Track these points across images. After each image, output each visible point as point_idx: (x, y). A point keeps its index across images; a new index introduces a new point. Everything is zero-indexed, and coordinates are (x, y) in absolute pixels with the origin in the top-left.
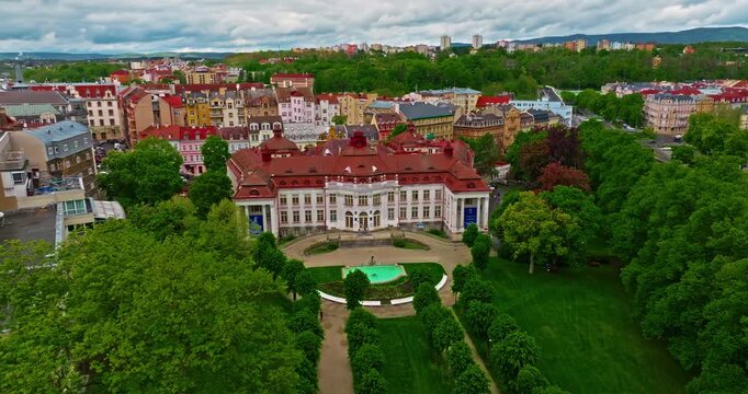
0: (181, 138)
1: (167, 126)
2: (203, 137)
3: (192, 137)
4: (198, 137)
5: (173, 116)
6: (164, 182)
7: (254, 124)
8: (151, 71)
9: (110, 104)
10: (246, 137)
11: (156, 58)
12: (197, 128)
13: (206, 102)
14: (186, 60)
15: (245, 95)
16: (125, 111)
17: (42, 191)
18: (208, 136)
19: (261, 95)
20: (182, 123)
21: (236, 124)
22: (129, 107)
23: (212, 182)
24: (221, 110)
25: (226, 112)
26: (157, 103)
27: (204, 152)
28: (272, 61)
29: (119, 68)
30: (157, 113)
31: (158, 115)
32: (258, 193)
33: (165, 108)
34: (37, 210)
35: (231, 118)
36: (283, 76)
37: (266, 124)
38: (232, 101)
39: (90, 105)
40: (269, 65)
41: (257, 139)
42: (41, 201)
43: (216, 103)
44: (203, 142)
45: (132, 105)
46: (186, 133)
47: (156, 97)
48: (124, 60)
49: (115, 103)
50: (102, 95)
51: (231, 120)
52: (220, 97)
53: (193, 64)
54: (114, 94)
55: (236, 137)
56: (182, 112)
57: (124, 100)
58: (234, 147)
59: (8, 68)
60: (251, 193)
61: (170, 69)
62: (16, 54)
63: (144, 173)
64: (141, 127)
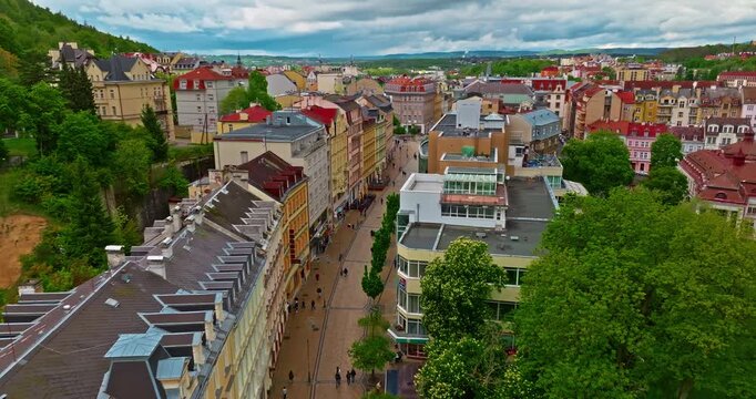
0: (628, 134)
1: (616, 120)
2: (652, 134)
3: (640, 133)
4: (646, 134)
5: (623, 111)
6: (620, 172)
7: (713, 126)
8: (580, 68)
9: (558, 97)
10: (701, 138)
11: (585, 55)
12: (647, 125)
13: (655, 99)
14: (614, 56)
15: (702, 94)
16: (575, 105)
17: (531, 165)
18: (658, 134)
19: (723, 94)
20: (630, 119)
21: (685, 124)
22: (581, 101)
23: (668, 179)
24: (670, 109)
25: (676, 111)
26: (610, 97)
27: (654, 150)
28: (721, 56)
29: (550, 63)
30: (608, 108)
31: (609, 110)
32: (725, 197)
33: (616, 103)
34: (527, 178)
35: (680, 117)
36: (737, 74)
37: (728, 126)
38: (685, 100)
39: (549, 97)
40: (719, 62)
41: (714, 142)
42: (531, 172)
43: (667, 101)
44: (654, 140)
45: (585, 99)
46: (635, 130)
47: (609, 93)
48: (552, 56)
49: (563, 97)
50: (554, 88)
51: (680, 119)
52: (672, 95)
53: (623, 61)
54: (563, 88)
55: (690, 138)
56: (632, 108)
57: (575, 94)
58: (688, 148)
59: (459, 64)
60: (717, 196)
61: (599, 66)
62: (463, 53)
63: (602, 162)
64: (590, 120)
